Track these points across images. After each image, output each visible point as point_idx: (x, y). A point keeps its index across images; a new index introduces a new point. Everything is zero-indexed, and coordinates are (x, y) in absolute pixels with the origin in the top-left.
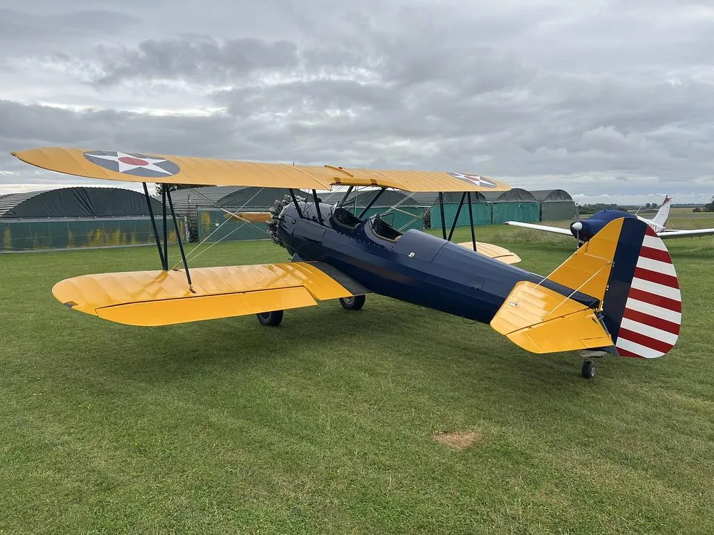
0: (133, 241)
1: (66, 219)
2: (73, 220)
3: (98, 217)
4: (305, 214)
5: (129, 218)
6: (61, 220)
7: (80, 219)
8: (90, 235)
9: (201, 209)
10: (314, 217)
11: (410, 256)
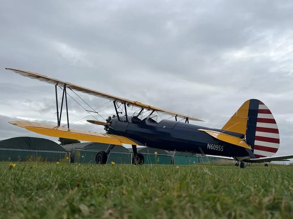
0: (46, 161)
1: (19, 150)
2: (22, 150)
3: (33, 150)
4: (121, 119)
5: (46, 151)
6: (17, 150)
7: (25, 150)
8: (28, 157)
9: (77, 150)
10: (125, 121)
11: (164, 127)
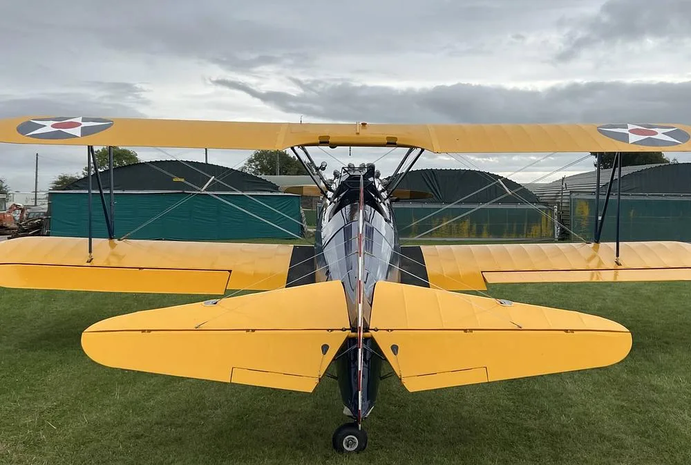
0: (485, 233)
7: (426, 205)
9: (577, 197)
